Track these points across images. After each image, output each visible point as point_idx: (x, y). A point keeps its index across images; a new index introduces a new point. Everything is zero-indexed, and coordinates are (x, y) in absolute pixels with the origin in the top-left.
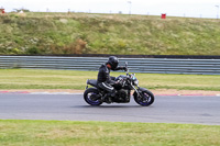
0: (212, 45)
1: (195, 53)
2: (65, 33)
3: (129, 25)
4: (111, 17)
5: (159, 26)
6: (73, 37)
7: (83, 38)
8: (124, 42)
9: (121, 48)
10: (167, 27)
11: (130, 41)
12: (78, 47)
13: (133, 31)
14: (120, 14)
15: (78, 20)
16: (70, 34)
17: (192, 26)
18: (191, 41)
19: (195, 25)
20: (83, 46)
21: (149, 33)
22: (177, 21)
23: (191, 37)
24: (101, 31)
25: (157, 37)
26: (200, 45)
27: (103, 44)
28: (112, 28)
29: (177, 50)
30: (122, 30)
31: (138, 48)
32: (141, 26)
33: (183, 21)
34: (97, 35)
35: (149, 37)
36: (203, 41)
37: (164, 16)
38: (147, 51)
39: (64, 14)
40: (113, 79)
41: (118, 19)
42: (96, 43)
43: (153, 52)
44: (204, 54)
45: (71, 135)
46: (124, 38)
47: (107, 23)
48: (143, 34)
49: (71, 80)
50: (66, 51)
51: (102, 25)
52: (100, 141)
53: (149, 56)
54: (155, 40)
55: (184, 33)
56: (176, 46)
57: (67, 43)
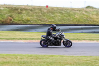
0: (69, 20)
1: (61, 23)
2: (2, 14)
3: (31, 10)
4: (23, 7)
5: (45, 11)
6: (6, 16)
7: (11, 16)
8: (29, 18)
9: (28, 21)
10: (49, 12)
11: (32, 18)
12: (9, 21)
13: (34, 13)
14: (28, 6)
15: (8, 8)
16: (4, 14)
17: (60, 11)
18: (59, 18)
19: (61, 10)
20: (11, 20)
21: (41, 14)
22: (53, 9)
23: (59, 16)
24: (19, 13)
25: (44, 16)
26: (64, 20)
27: (20, 19)
28: (24, 12)
29: (53, 22)
30: (28, 13)
31: (36, 21)
32: (37, 11)
33: (56, 9)
34: (17, 15)
35: (41, 16)
36: (65, 18)
37: (47, 6)
38: (39, 22)
39: (2, 5)
40: (54, 35)
41: (27, 8)
42: (17, 18)
43: (42, 23)
44: (65, 24)
45: (5, 60)
46: (29, 16)
47: (22, 10)
48: (38, 15)
49: (5, 35)
50: (3, 22)
51: (19, 10)
52: (18, 63)
53: (41, 25)
54: (43, 17)
55: (56, 14)
56: (53, 20)
57: (3, 19)
